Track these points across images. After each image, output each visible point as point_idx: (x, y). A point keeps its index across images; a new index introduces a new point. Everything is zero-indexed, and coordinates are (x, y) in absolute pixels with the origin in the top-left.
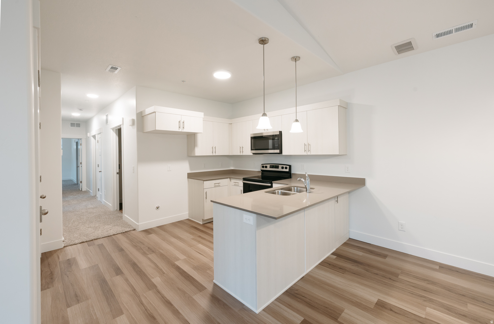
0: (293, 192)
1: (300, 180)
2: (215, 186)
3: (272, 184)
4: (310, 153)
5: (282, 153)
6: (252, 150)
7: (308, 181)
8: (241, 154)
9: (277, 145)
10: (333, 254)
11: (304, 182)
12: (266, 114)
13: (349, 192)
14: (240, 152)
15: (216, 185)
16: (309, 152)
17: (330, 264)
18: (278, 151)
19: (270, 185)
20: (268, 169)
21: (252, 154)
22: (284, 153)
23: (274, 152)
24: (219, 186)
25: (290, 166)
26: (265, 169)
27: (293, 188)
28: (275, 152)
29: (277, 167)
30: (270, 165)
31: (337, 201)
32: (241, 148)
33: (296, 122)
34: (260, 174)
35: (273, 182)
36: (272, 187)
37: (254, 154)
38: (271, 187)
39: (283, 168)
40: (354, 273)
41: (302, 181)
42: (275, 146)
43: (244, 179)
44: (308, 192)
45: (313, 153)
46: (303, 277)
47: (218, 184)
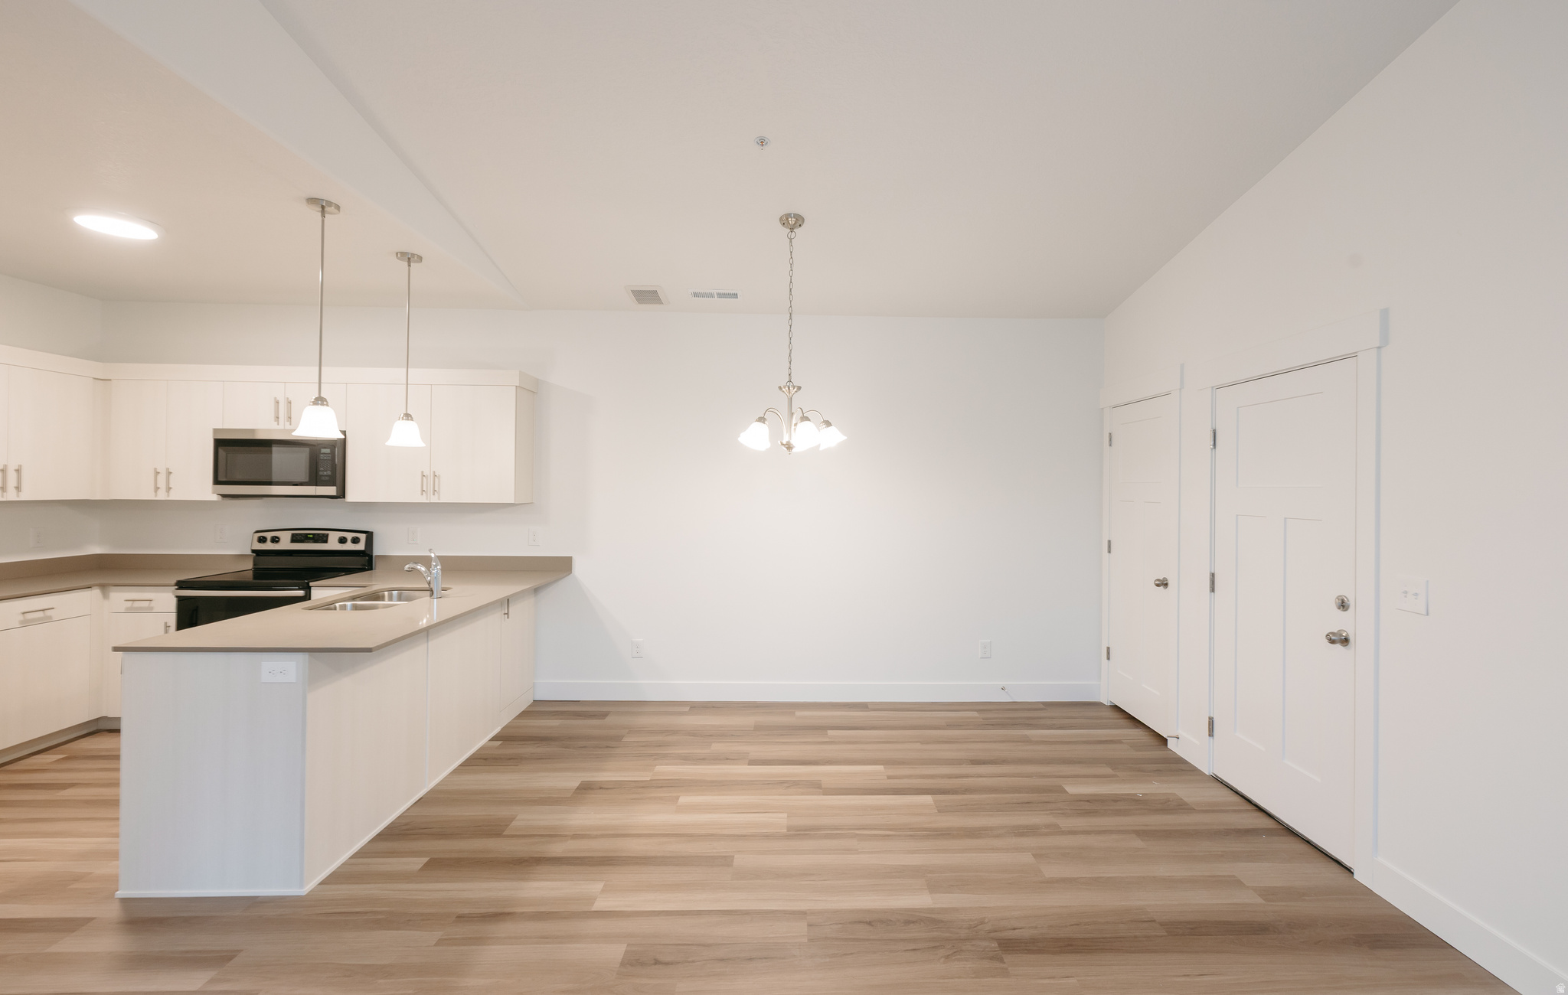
0: (386, 602)
1: (412, 570)
2: (25, 623)
3: (308, 589)
4: (439, 499)
5: (344, 497)
6: (217, 481)
7: (437, 570)
8: (162, 496)
9: (329, 473)
10: (494, 739)
11: (426, 572)
12: (326, 400)
13: (536, 590)
14: (157, 489)
15: (29, 616)
16: (434, 494)
17: (486, 759)
18: (331, 490)
19: (301, 593)
20: (285, 544)
21: (215, 498)
22: (352, 496)
23: (314, 494)
24: (49, 620)
25: (370, 535)
26: (269, 546)
27: (386, 593)
28: (318, 494)
29: (324, 539)
30: (293, 534)
31: (507, 614)
32: (159, 477)
33: (407, 421)
34: (249, 565)
35: (311, 584)
36: (310, 599)
37: (224, 496)
38: (307, 597)
39: (342, 540)
40: (540, 758)
41: (419, 571)
42: (321, 473)
43: (181, 585)
44: (435, 595)
45: (445, 497)
46: (421, 798)
47: (41, 614)
